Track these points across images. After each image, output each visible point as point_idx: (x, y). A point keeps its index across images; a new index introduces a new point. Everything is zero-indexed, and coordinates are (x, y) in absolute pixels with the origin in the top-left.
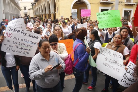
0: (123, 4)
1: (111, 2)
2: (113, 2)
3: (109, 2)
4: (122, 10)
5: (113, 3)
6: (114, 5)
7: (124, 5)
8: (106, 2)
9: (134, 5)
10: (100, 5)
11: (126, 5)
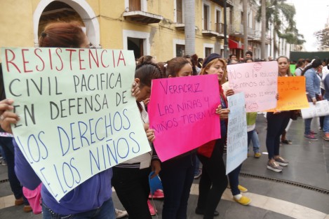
0: (172, 26)
2: (159, 18)
4: (172, 42)
5: (158, 21)
7: (174, 29)
10: (124, 24)
11: (177, 28)
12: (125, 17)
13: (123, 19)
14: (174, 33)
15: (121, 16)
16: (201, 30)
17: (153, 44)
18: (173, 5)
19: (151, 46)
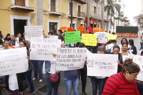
0: (46, 13)
1: (29, 8)
2: (33, 9)
3: (27, 8)
4: (46, 21)
5: (33, 11)
6: (34, 14)
7: (48, 15)
8: (21, 7)
9: (60, 15)
10: (11, 12)
11: (50, 14)
12: (12, 9)
13: (10, 9)
14: (48, 16)
15: (9, 8)
16: (67, 15)
17: (33, 22)
18: (48, 3)
19: (31, 23)
